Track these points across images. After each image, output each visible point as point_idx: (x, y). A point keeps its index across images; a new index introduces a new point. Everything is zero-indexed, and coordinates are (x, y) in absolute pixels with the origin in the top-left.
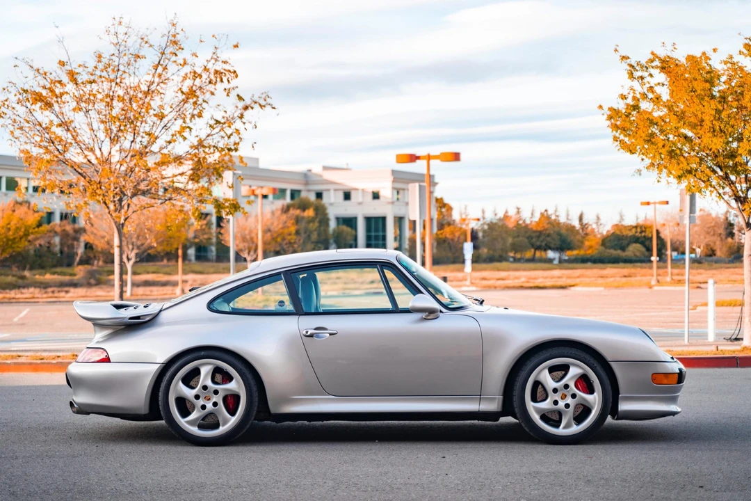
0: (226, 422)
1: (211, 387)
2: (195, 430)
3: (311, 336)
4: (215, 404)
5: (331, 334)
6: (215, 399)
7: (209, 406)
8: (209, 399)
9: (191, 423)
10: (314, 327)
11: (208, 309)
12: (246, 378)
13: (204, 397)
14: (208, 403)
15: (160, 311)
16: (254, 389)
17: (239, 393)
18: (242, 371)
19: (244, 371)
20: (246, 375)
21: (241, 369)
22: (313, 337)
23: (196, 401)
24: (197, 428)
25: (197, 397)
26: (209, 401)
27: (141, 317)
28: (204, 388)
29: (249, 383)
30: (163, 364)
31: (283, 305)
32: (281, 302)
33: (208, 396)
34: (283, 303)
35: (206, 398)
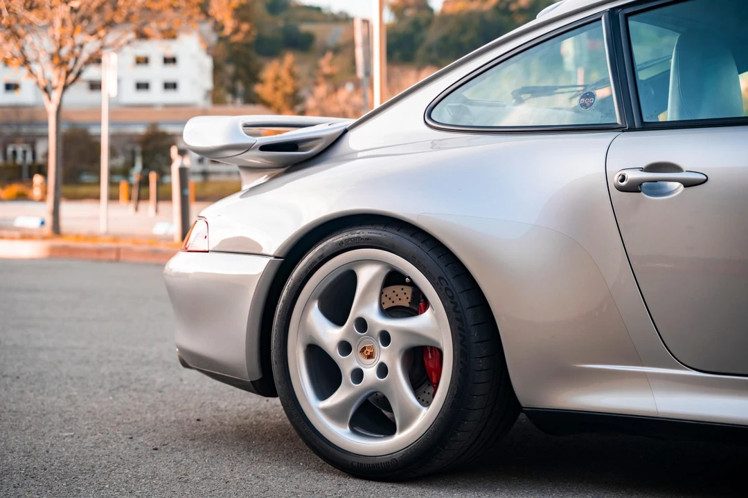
0: (408, 421)
1: (377, 324)
2: (341, 435)
3: (634, 187)
4: (383, 370)
5: (688, 184)
6: (384, 355)
7: (370, 372)
8: (370, 356)
9: (335, 414)
10: (643, 165)
11: (426, 122)
12: (452, 302)
13: (360, 349)
14: (369, 366)
15: (346, 131)
16: (474, 335)
17: (438, 343)
18: (444, 283)
19: (449, 283)
20: (451, 295)
21: (440, 278)
22: (640, 192)
23: (342, 359)
24: (348, 428)
25: (345, 348)
26: (371, 361)
27: (301, 146)
28: (362, 324)
29: (457, 319)
30: (276, 257)
31: (591, 104)
32: (588, 97)
33: (368, 347)
34: (591, 97)
35: (365, 351)
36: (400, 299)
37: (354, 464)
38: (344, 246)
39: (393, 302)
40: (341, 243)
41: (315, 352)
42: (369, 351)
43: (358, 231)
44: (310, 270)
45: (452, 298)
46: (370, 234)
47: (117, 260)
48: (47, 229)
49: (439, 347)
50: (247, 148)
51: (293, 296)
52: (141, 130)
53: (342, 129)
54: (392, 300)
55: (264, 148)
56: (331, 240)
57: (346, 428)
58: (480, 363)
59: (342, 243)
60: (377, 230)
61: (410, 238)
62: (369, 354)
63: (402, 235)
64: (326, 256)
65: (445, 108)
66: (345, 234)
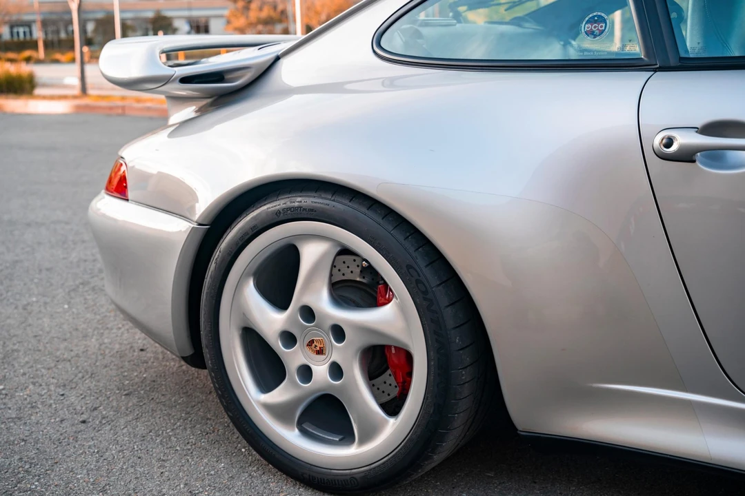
0: (370, 432)
1: (328, 316)
2: (291, 438)
3: (687, 156)
4: (336, 371)
6: (339, 352)
7: (321, 371)
8: (320, 352)
9: (279, 412)
10: (699, 124)
11: (374, 52)
12: (425, 299)
13: (307, 341)
14: (319, 363)
15: (278, 58)
16: (457, 340)
17: (406, 345)
18: (415, 274)
19: (421, 274)
20: (424, 289)
21: (409, 267)
22: (694, 161)
23: (284, 352)
24: (297, 431)
25: (289, 339)
26: (321, 357)
27: (227, 77)
28: (308, 313)
29: (432, 321)
30: (200, 225)
31: (602, 32)
32: (596, 22)
33: (317, 341)
34: (601, 22)
35: (313, 345)
36: (352, 272)
37: (305, 475)
38: (282, 217)
39: (344, 275)
40: (278, 213)
41: (252, 338)
42: (319, 345)
43: (299, 199)
44: (241, 243)
45: (425, 292)
46: (314, 204)
47: (123, 114)
48: (77, 91)
49: (408, 349)
50: (166, 80)
51: (222, 272)
52: (150, 15)
53: (273, 56)
54: (342, 272)
55: (185, 80)
56: (265, 208)
57: (294, 430)
58: (463, 375)
59: (280, 213)
60: (322, 198)
61: (367, 212)
62: (318, 349)
63: (355, 206)
64: (260, 227)
65: (396, 33)
66: (283, 201)
